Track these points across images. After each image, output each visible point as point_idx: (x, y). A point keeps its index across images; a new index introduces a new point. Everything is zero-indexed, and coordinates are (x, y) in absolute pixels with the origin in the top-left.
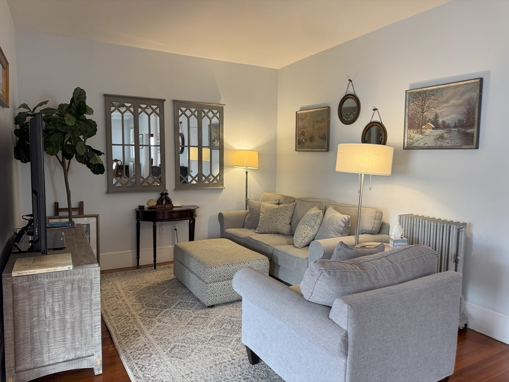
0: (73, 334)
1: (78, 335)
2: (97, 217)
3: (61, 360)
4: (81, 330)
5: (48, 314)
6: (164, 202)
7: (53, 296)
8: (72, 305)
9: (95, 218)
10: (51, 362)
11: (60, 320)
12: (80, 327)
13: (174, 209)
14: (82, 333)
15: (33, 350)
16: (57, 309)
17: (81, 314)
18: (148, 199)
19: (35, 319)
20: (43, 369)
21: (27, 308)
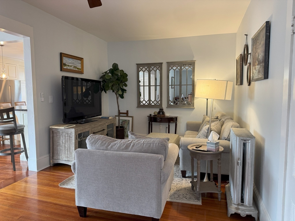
0: (67, 152)
1: (69, 153)
2: (132, 117)
3: (64, 160)
4: (70, 151)
5: (61, 143)
6: (161, 113)
7: (62, 137)
8: (68, 142)
9: (131, 118)
10: (62, 159)
11: (64, 146)
12: (69, 150)
13: (166, 117)
14: (70, 152)
15: (57, 153)
16: (63, 142)
17: (70, 146)
18: (153, 112)
19: (58, 143)
20: (59, 160)
21: (56, 139)
